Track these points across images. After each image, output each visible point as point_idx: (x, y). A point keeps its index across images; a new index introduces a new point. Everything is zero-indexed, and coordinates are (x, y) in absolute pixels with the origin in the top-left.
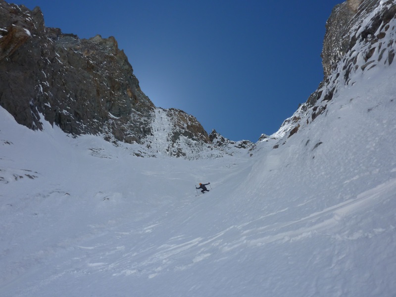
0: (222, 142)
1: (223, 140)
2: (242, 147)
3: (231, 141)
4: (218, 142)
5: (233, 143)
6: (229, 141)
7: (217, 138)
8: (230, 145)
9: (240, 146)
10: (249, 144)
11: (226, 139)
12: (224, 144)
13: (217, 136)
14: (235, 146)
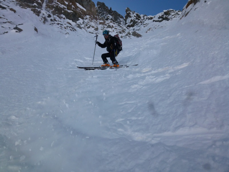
0: (137, 20)
1: (138, 17)
2: (164, 19)
3: (149, 17)
4: (132, 21)
5: (151, 18)
6: (145, 17)
7: (130, 17)
8: (147, 21)
9: (161, 19)
10: (173, 14)
11: (142, 16)
12: (139, 21)
13: (132, 15)
14: (154, 21)
